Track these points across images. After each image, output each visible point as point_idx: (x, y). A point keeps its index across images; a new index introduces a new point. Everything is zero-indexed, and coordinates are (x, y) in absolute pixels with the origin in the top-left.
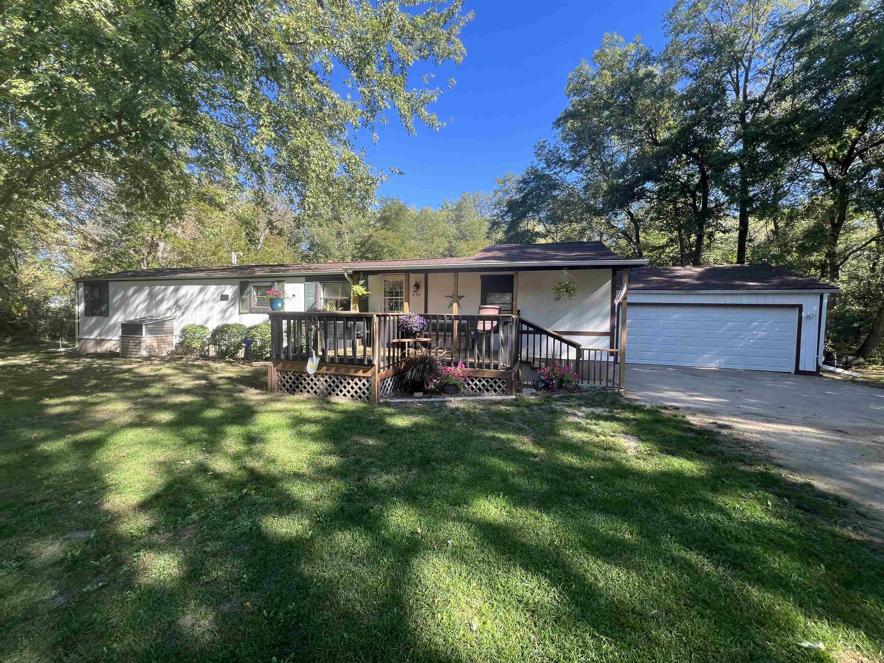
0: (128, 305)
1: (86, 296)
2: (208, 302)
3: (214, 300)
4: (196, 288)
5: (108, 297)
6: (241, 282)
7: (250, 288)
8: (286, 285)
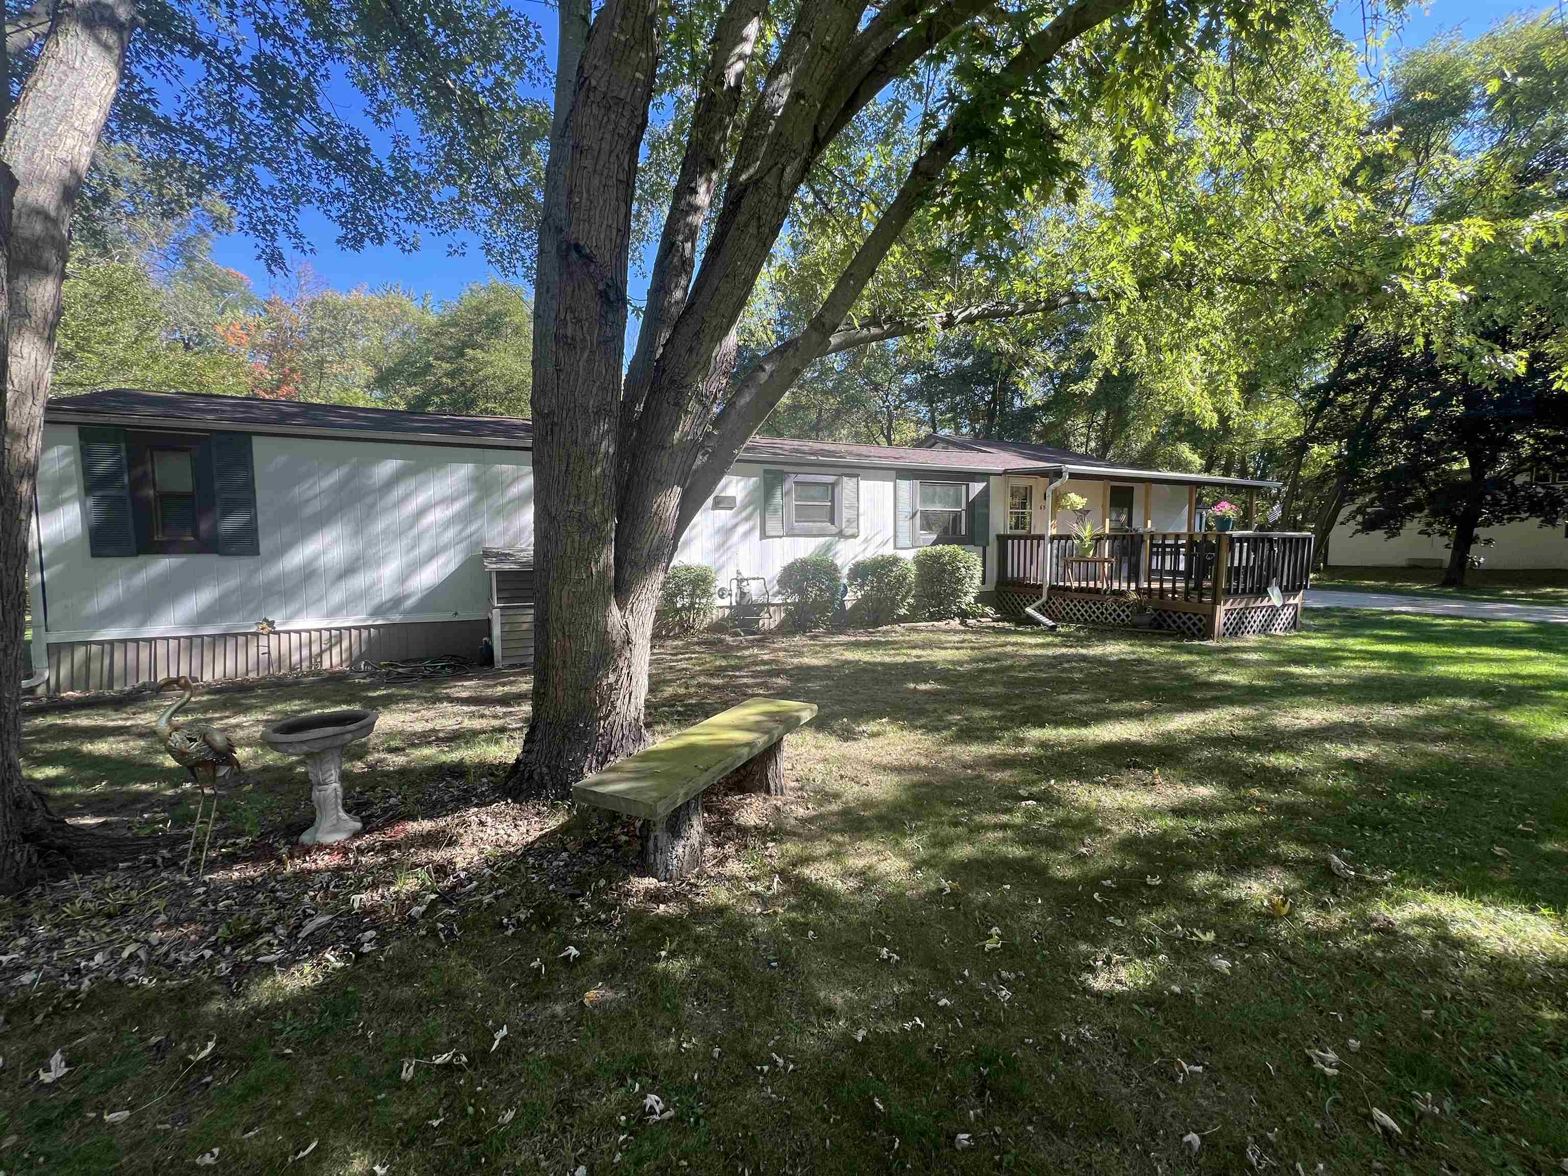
1: (96, 482)
5: (249, 486)
6: (766, 472)
7: (789, 484)
8: (862, 483)
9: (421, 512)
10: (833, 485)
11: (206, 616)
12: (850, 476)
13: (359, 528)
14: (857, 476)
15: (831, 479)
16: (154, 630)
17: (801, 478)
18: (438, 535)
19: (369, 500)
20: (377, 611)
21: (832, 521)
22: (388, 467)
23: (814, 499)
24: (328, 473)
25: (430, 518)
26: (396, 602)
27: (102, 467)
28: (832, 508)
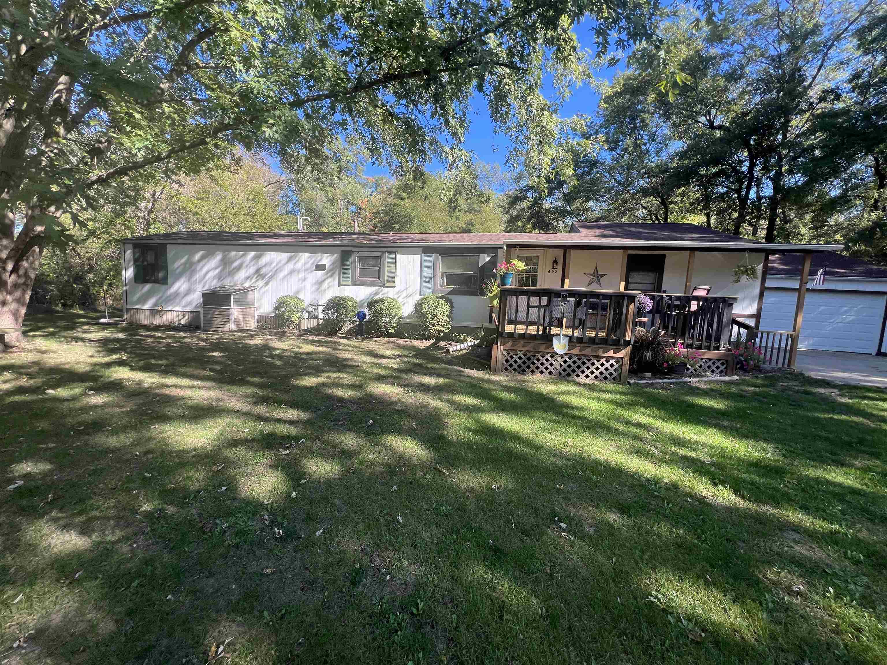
0: (193, 272)
1: (135, 261)
2: (299, 271)
3: (306, 270)
4: (283, 256)
5: (166, 262)
6: (342, 251)
7: (355, 258)
8: (398, 256)
9: (207, 272)
10: (380, 257)
11: (156, 305)
12: (390, 252)
13: (189, 279)
14: (395, 252)
15: (378, 254)
16: (145, 307)
17: (360, 254)
21: (379, 278)
22: (200, 255)
23: (369, 265)
25: (210, 275)
27: (137, 256)
28: (379, 270)
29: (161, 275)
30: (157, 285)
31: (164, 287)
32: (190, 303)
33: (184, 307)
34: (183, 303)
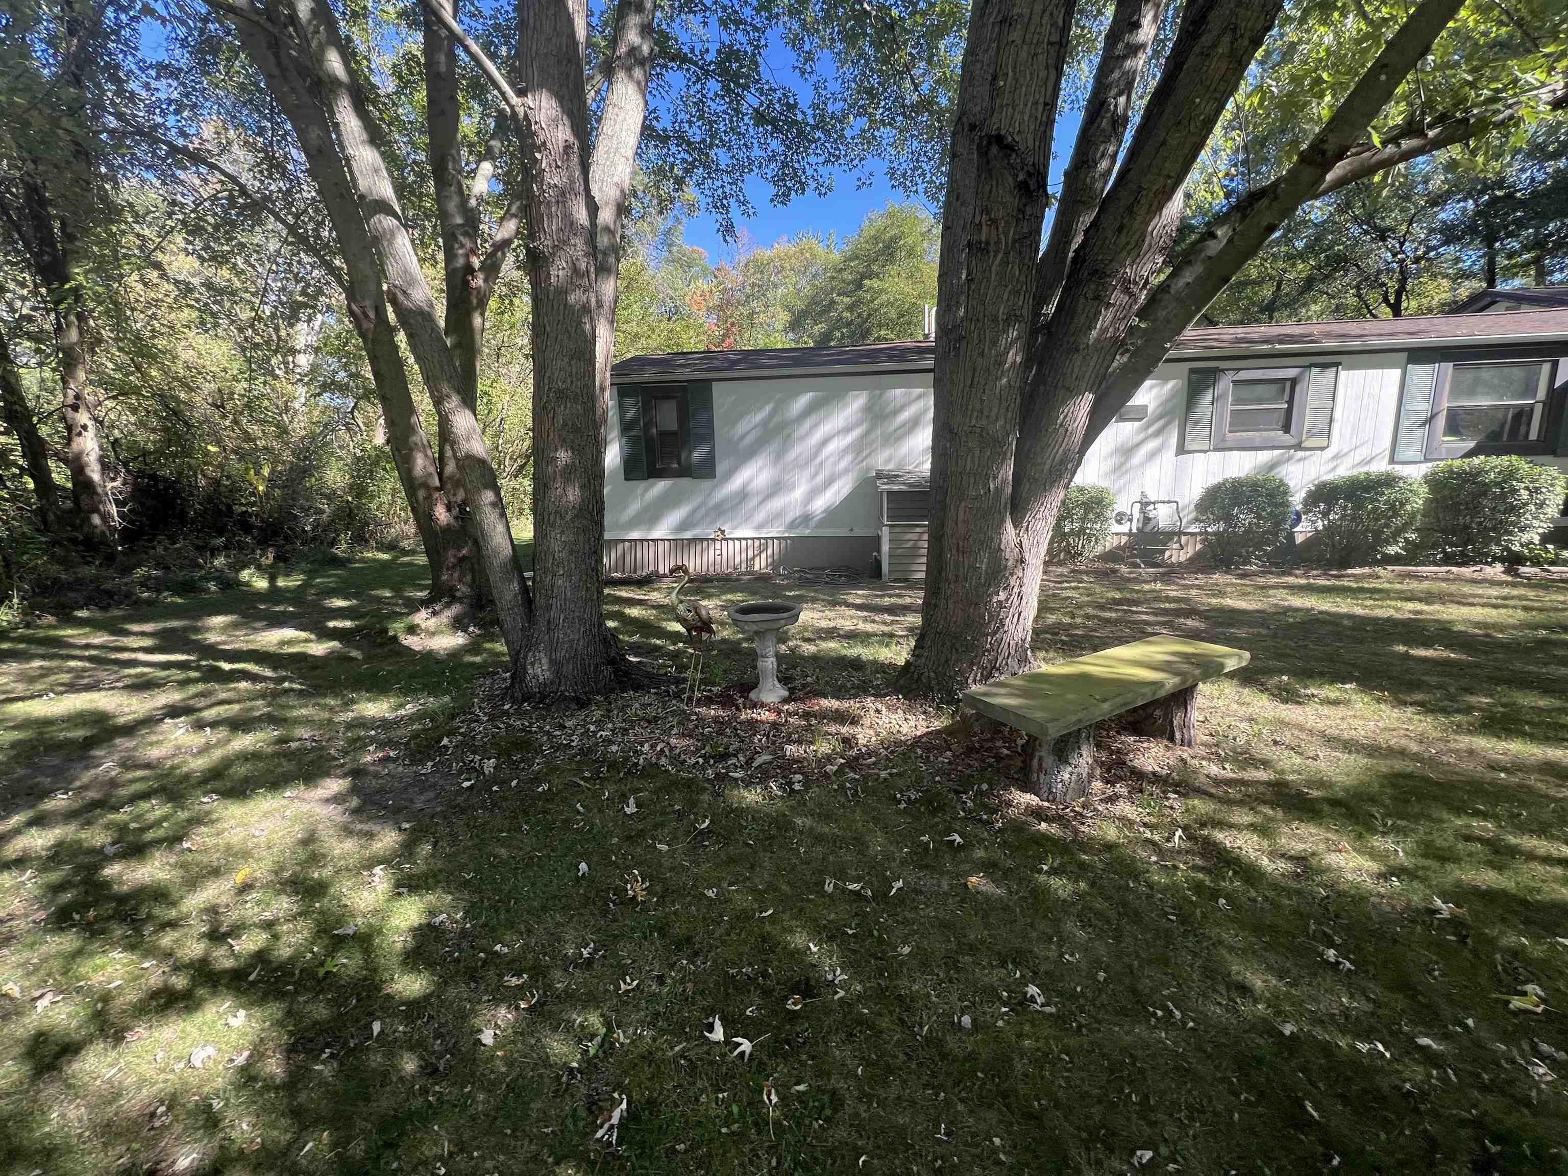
0: (788, 442)
1: (628, 426)
5: (710, 424)
6: (1192, 371)
7: (1225, 384)
8: (1343, 374)
9: (825, 442)
10: (1294, 382)
11: (684, 525)
12: (1325, 366)
13: (779, 456)
14: (1337, 365)
15: (1291, 373)
16: (656, 534)
17: (1244, 375)
18: (836, 463)
19: (787, 431)
20: (792, 525)
21: (1287, 428)
22: (803, 401)
23: (1260, 401)
24: (760, 409)
25: (832, 447)
26: (806, 519)
27: (630, 414)
28: (1289, 411)
29: (697, 455)
30: (685, 482)
31: (707, 484)
32: (776, 516)
33: (759, 527)
34: (760, 516)
